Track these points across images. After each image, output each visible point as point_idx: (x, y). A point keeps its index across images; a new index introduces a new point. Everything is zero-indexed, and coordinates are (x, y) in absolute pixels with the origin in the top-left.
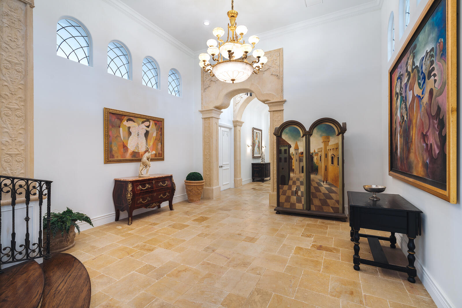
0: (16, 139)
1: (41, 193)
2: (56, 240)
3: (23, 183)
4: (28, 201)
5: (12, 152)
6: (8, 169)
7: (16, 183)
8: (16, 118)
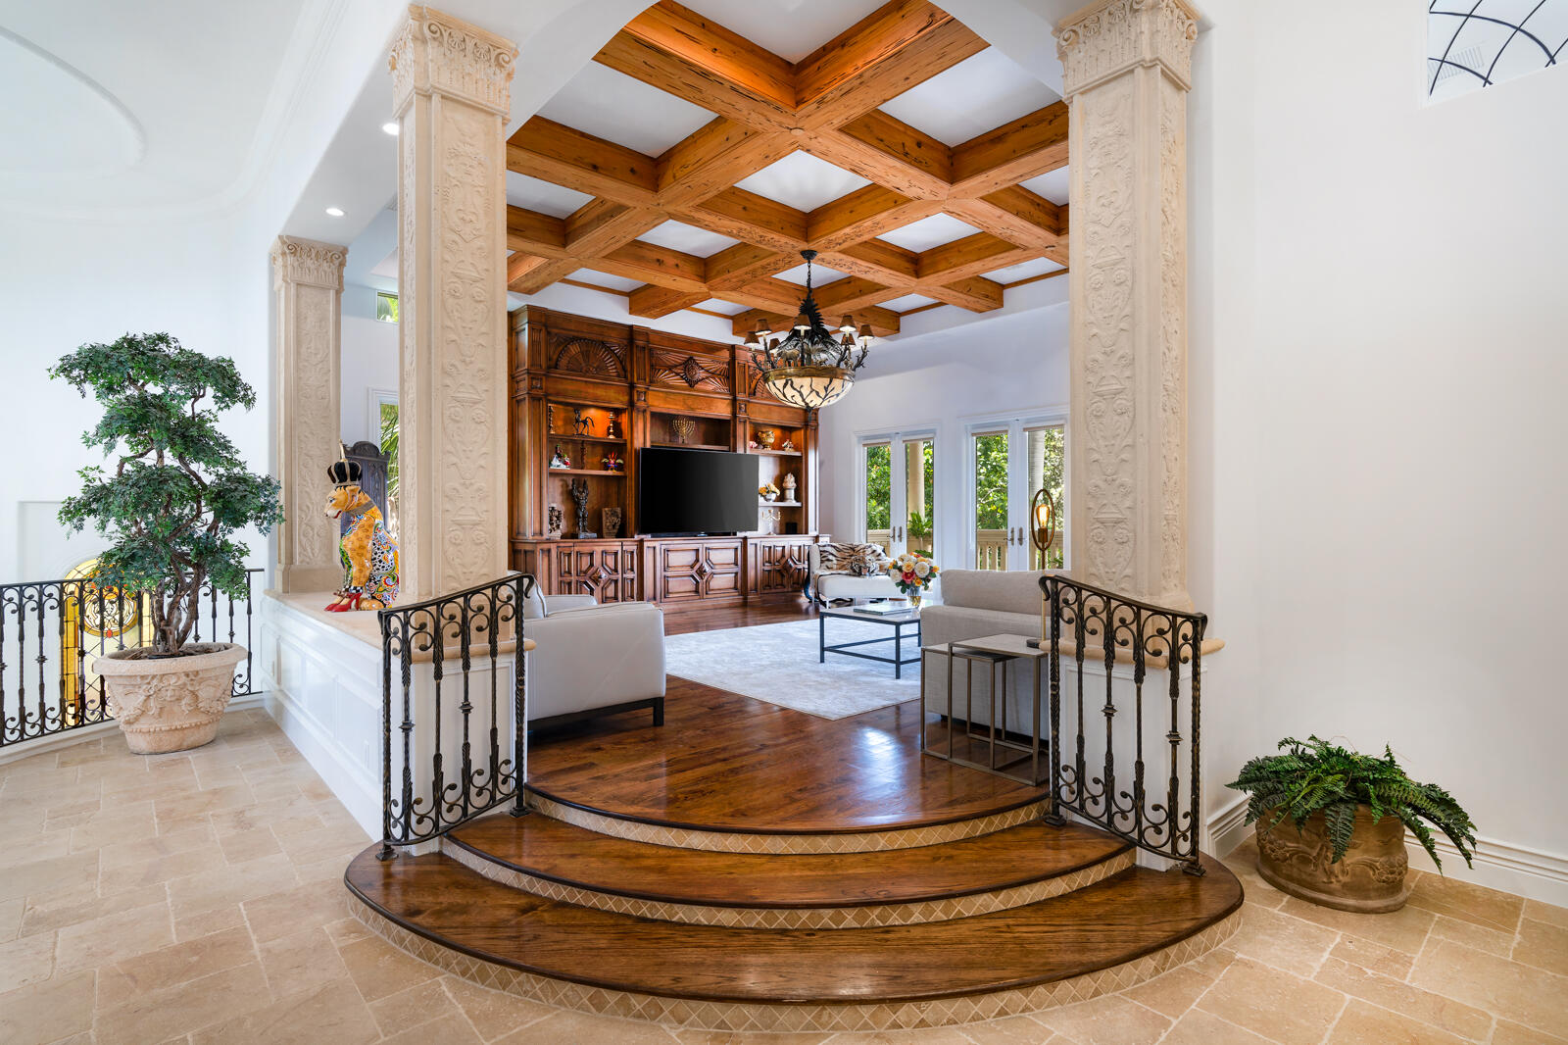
0: (1114, 477)
1: (1175, 650)
2: (1289, 844)
3: (1096, 602)
4: (1110, 659)
5: (1107, 516)
6: (1099, 560)
7: (1085, 601)
8: (1116, 418)
